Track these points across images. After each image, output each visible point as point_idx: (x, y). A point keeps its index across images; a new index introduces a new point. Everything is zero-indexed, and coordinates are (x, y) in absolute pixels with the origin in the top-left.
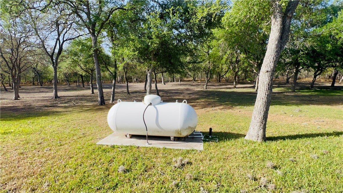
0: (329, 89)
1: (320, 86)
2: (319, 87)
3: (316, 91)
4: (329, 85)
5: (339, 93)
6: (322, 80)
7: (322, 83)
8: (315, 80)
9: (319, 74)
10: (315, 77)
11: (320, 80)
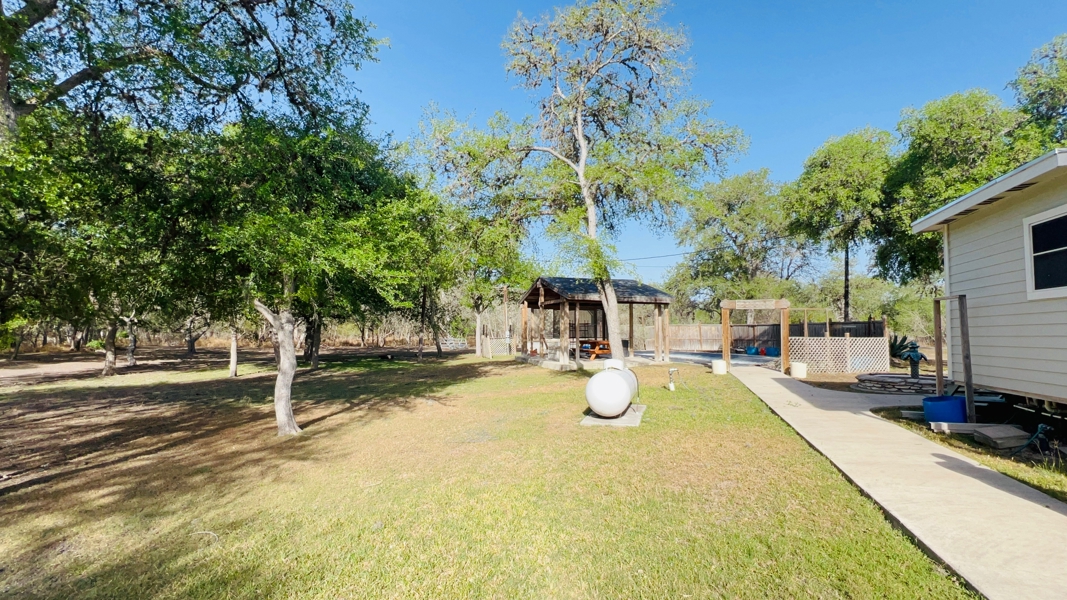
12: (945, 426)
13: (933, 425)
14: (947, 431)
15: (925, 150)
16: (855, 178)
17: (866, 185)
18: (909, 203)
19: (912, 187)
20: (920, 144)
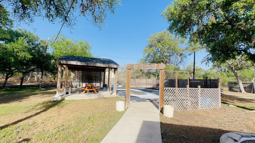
0: (18, 88)
1: (12, 85)
2: (10, 87)
3: (7, 90)
4: (19, 84)
5: (22, 91)
6: (15, 81)
7: (15, 83)
8: (7, 81)
9: (10, 77)
10: (7, 79)
11: (14, 81)
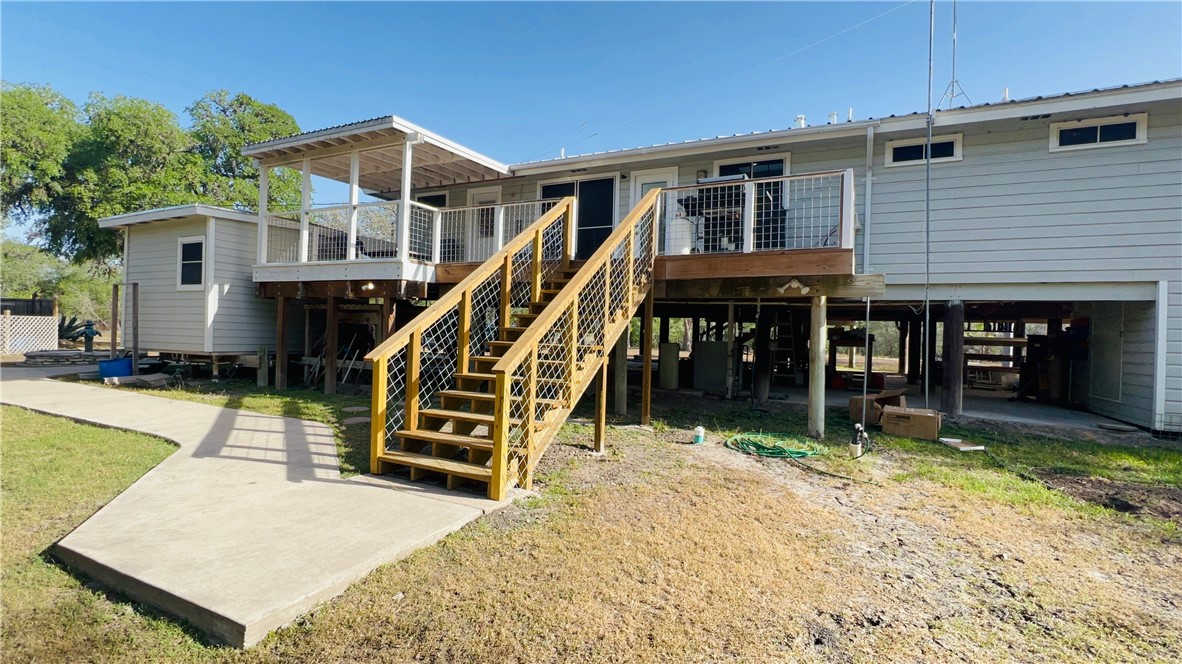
12: (116, 380)
13: (106, 379)
14: (118, 383)
15: (113, 143)
16: (33, 145)
17: (44, 157)
18: (92, 186)
19: (96, 172)
20: (107, 135)
